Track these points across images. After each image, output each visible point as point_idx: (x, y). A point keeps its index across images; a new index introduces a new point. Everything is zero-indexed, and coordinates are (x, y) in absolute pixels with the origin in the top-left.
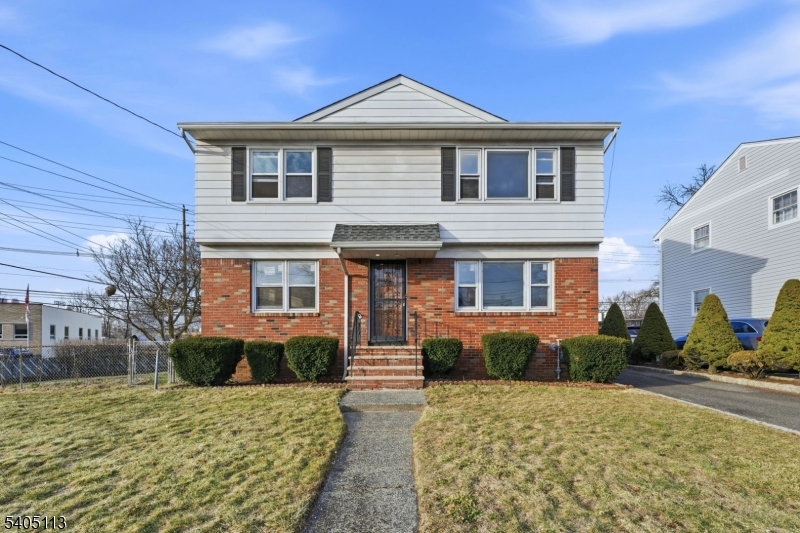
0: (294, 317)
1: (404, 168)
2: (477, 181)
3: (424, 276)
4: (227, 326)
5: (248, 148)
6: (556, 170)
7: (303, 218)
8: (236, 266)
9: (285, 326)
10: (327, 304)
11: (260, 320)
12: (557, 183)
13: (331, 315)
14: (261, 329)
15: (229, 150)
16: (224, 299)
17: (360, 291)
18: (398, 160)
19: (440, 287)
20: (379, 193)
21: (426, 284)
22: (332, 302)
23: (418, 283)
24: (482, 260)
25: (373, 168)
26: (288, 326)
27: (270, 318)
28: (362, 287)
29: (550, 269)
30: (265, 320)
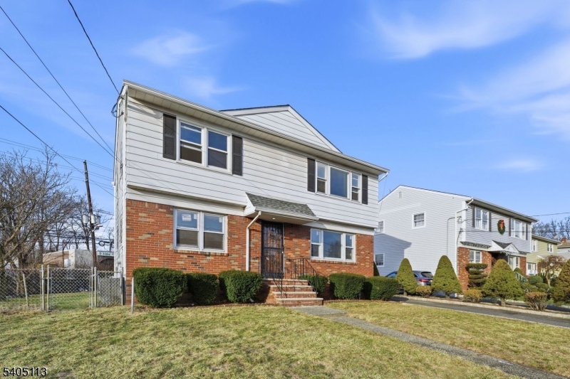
0: (209, 255)
1: (287, 164)
2: (324, 183)
3: (294, 235)
4: (151, 259)
5: (178, 118)
6: (360, 186)
7: (222, 183)
8: (160, 210)
9: (201, 261)
10: (233, 248)
11: (182, 256)
12: (360, 193)
13: (237, 256)
14: (183, 263)
15: (161, 114)
16: (149, 236)
17: (257, 241)
18: (284, 158)
19: (302, 243)
20: (273, 177)
21: (295, 240)
22: (237, 247)
23: (291, 239)
24: (324, 229)
25: (269, 160)
26: (204, 261)
27: (190, 255)
28: (257, 239)
29: (354, 238)
30: (186, 256)
